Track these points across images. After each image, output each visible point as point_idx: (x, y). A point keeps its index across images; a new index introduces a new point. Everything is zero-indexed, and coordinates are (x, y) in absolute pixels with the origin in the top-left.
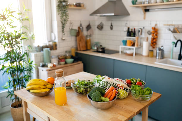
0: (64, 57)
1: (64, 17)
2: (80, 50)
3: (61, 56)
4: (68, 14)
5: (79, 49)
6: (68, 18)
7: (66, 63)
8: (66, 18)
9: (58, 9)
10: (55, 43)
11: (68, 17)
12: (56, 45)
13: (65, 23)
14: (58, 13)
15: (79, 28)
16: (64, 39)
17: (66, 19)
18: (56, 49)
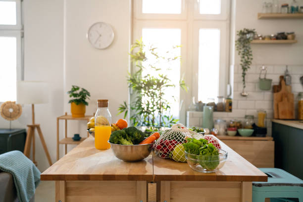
0: (238, 125)
1: (246, 57)
2: (279, 119)
3: (233, 122)
4: (251, 52)
5: (276, 116)
6: (252, 59)
7: (238, 134)
8: (248, 58)
9: (238, 45)
10: (229, 100)
11: (251, 57)
12: (230, 104)
13: (246, 67)
14: (238, 52)
15: (282, 78)
16: (245, 94)
17: (249, 60)
18: (230, 110)
